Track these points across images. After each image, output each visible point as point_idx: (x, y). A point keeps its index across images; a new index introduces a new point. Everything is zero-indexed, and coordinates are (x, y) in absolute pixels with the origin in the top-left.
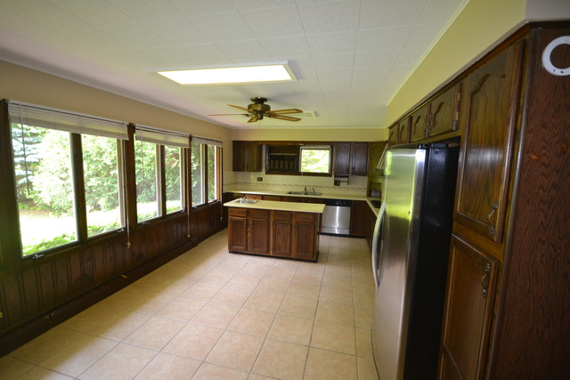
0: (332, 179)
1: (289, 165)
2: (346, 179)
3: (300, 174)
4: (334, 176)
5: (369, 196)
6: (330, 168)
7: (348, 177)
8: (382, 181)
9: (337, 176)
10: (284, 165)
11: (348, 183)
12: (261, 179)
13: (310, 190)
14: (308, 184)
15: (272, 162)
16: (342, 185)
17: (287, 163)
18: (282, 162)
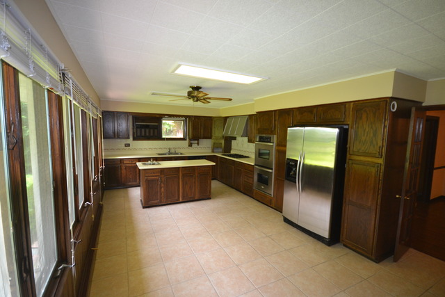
0: (186, 142)
1: (154, 133)
2: (196, 142)
3: (164, 139)
4: (188, 139)
5: (213, 152)
6: (185, 134)
7: (198, 140)
8: (223, 142)
9: (190, 140)
10: (149, 132)
11: (198, 144)
12: (129, 145)
13: (172, 151)
14: (171, 147)
15: (139, 130)
16: (194, 146)
17: (152, 131)
18: (147, 130)
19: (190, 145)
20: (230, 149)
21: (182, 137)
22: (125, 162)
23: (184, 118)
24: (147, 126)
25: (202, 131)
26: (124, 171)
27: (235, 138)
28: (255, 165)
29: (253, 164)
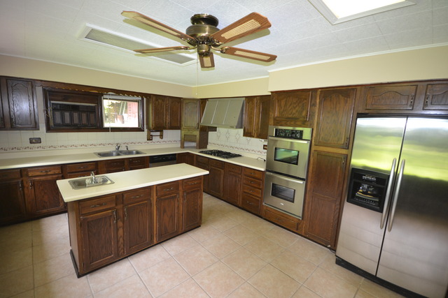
0: (144, 134)
1: (88, 120)
2: (158, 133)
3: (107, 130)
4: (146, 130)
5: (183, 147)
6: (141, 122)
7: (161, 131)
8: (197, 133)
9: (150, 130)
10: (80, 119)
11: (161, 136)
12: (38, 141)
13: (123, 148)
14: (119, 142)
15: (58, 114)
16: (156, 139)
17: (84, 116)
18: (76, 115)
19: (150, 138)
20: (207, 143)
21: (136, 126)
22: (30, 174)
23: (140, 98)
24: (75, 108)
25: (168, 117)
26: (29, 191)
27: (214, 129)
28: (267, 170)
29: (263, 170)
